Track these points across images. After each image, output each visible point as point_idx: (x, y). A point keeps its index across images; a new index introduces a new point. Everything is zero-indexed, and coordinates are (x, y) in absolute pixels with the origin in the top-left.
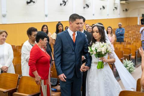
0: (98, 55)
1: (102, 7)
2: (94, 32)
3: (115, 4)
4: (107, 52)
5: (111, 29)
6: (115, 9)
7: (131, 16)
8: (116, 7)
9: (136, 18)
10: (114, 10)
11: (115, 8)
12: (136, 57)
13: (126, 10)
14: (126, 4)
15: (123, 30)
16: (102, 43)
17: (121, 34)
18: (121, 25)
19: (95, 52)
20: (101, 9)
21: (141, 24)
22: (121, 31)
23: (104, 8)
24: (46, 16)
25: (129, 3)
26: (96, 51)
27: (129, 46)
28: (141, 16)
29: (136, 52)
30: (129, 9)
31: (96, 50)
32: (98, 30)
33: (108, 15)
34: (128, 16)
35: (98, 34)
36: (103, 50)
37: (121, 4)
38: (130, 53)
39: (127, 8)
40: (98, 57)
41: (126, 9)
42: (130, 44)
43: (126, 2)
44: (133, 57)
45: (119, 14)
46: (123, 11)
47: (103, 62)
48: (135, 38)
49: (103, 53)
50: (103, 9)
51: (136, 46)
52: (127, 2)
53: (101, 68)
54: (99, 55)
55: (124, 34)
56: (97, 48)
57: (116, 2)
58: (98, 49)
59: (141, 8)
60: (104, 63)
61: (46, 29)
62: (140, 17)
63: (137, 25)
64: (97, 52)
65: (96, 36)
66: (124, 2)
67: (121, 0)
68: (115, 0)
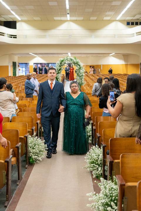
62: (11, 66)
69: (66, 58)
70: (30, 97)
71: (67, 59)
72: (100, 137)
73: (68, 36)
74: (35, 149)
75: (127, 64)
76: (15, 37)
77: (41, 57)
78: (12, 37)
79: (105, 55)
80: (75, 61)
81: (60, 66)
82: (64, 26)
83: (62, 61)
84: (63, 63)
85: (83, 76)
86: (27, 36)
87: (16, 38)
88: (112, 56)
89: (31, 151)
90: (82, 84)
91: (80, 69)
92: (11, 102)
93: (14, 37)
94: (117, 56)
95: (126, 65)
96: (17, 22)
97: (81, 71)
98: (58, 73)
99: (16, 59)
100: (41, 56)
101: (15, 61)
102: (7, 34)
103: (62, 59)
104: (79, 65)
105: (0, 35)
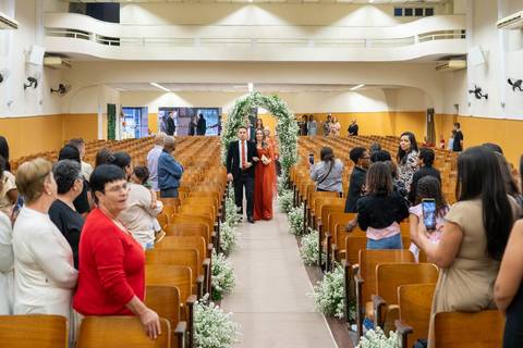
3: (27, 64)
6: (29, 84)
7: (72, 112)
8: (32, 76)
9: (95, 116)
10: (25, 87)
11: (30, 79)
13: (63, 89)
14: (64, 67)
25: (70, 66)
28: (106, 110)
30: (69, 87)
33: (9, 104)
34: (65, 111)
37: (46, 66)
39: (62, 83)
41: (61, 86)
43: (63, 63)
45: (41, 103)
46: (52, 90)
52: (66, 60)
57: (32, 61)
59: (106, 84)
62: (103, 115)
63: (98, 140)
66: (57, 61)
67: (48, 55)
68: (30, 53)
69: (252, 97)
70: (170, 196)
71: (255, 100)
72: (384, 304)
73: (249, 41)
74: (208, 336)
75: (395, 113)
76: (115, 42)
77: (177, 93)
78: (107, 43)
79: (340, 89)
80: (275, 103)
81: (237, 117)
82: (239, 17)
83: (243, 104)
84: (244, 109)
85: (294, 142)
86: (145, 40)
87: (118, 44)
88: (358, 91)
89: (201, 343)
90: (293, 161)
91: (287, 123)
92: (143, 211)
93: (112, 44)
94: (369, 91)
95: (393, 114)
96: (121, 5)
97: (290, 129)
98: (232, 135)
99: (114, 96)
100: (178, 89)
101: (113, 103)
102: (96, 35)
103: (243, 98)
104: (286, 116)
105: (78, 36)
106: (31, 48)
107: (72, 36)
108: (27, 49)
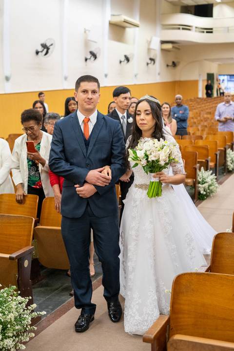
0: (150, 168)
1: (123, 59)
2: (139, 115)
3: (149, 50)
4: (170, 162)
5: (168, 106)
6: (149, 61)
7: (183, 78)
8: (152, 57)
9: (196, 82)
10: (148, 64)
11: (151, 59)
12: (216, 165)
13: (174, 65)
14: (174, 50)
15: (185, 110)
16: (159, 140)
17: (182, 118)
18: (180, 99)
19: (144, 162)
20: (121, 62)
21: (205, 96)
22: (181, 112)
23: (127, 59)
24: (7, 79)
25: (179, 49)
26: (147, 159)
27: (201, 143)
28: (205, 77)
29: (216, 155)
30: (179, 63)
31: (147, 156)
32: (149, 108)
33: (136, 76)
34: (177, 79)
35: (150, 117)
36: (163, 157)
37: (163, 50)
38: (208, 157)
39: (174, 60)
40: (151, 172)
41: (173, 63)
42: (201, 138)
43: (173, 47)
44: (211, 164)
45: (159, 74)
46: (168, 66)
47: (160, 183)
48: (206, 126)
49: (162, 163)
50: (126, 61)
51: (216, 142)
52: (175, 45)
53: (157, 195)
54: (153, 167)
55: (187, 118)
56: (148, 153)
57: (152, 46)
58: (151, 154)
59: (206, 60)
60: (164, 184)
61: (40, 108)
62: (203, 81)
63: (198, 98)
64: (148, 162)
65: (145, 122)
66: (169, 46)
67: (163, 42)
68: (150, 42)
76: (209, 31)
78: (204, 32)
86: (229, 28)
87: (212, 32)
93: (207, 32)
96: (214, 5)
99: (213, 68)
101: (212, 72)
102: (196, 28)
105: (183, 29)
106: (151, 38)
107: (179, 29)
108: (149, 39)
